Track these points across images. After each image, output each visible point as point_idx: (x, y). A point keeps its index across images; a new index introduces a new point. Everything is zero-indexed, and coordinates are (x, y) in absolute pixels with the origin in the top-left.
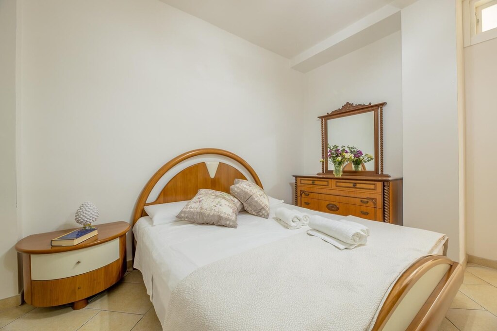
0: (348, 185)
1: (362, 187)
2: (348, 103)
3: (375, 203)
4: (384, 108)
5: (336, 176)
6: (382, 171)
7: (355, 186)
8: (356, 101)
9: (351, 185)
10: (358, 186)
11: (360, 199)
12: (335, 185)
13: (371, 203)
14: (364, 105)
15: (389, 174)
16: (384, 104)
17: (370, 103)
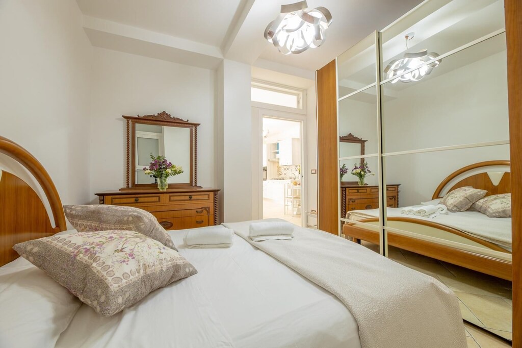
0: (183, 198)
1: (197, 198)
2: (164, 112)
3: (208, 212)
4: (198, 128)
5: (161, 190)
6: (196, 183)
7: (190, 198)
8: (174, 113)
9: (187, 198)
10: (194, 197)
11: (196, 210)
12: (168, 200)
13: (205, 212)
14: (182, 120)
15: (202, 186)
16: (199, 125)
17: (188, 121)
